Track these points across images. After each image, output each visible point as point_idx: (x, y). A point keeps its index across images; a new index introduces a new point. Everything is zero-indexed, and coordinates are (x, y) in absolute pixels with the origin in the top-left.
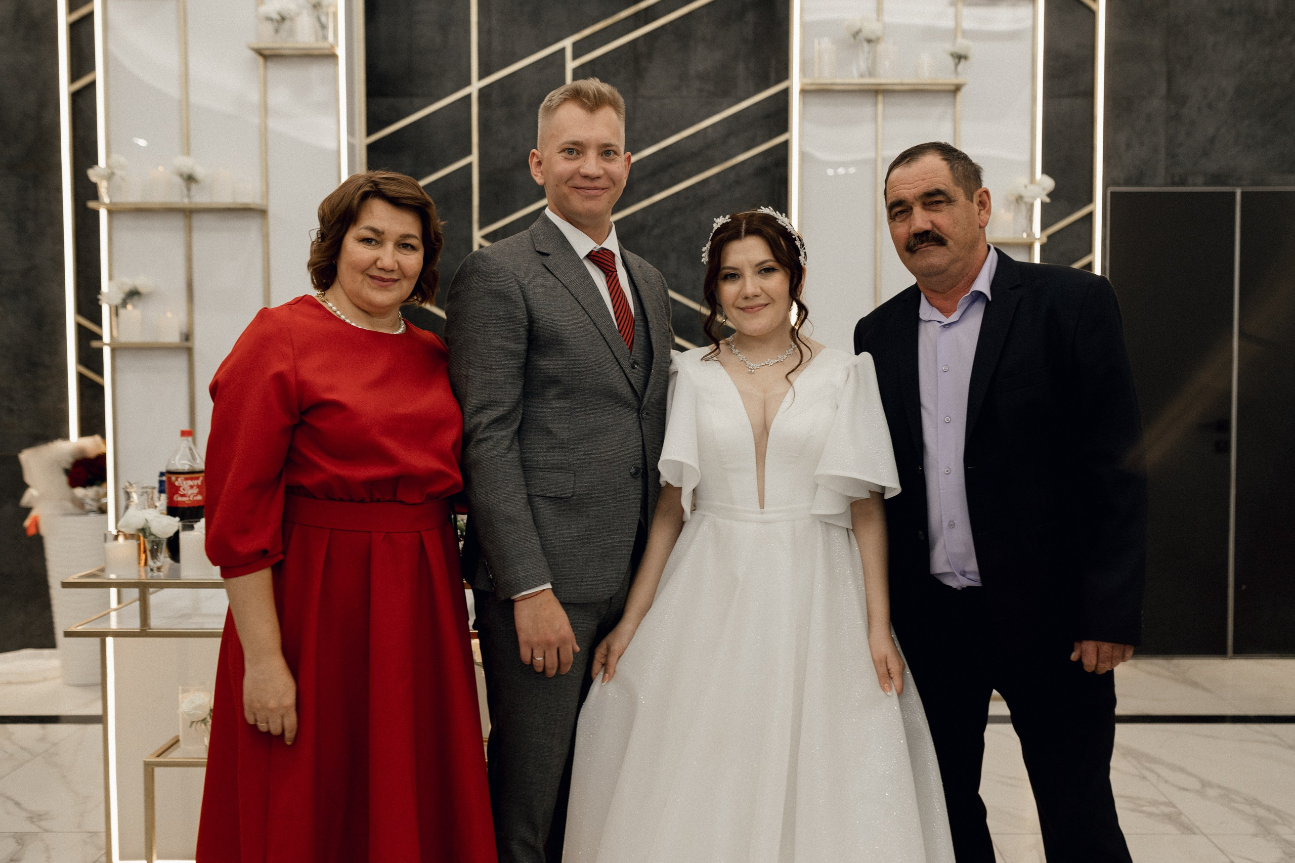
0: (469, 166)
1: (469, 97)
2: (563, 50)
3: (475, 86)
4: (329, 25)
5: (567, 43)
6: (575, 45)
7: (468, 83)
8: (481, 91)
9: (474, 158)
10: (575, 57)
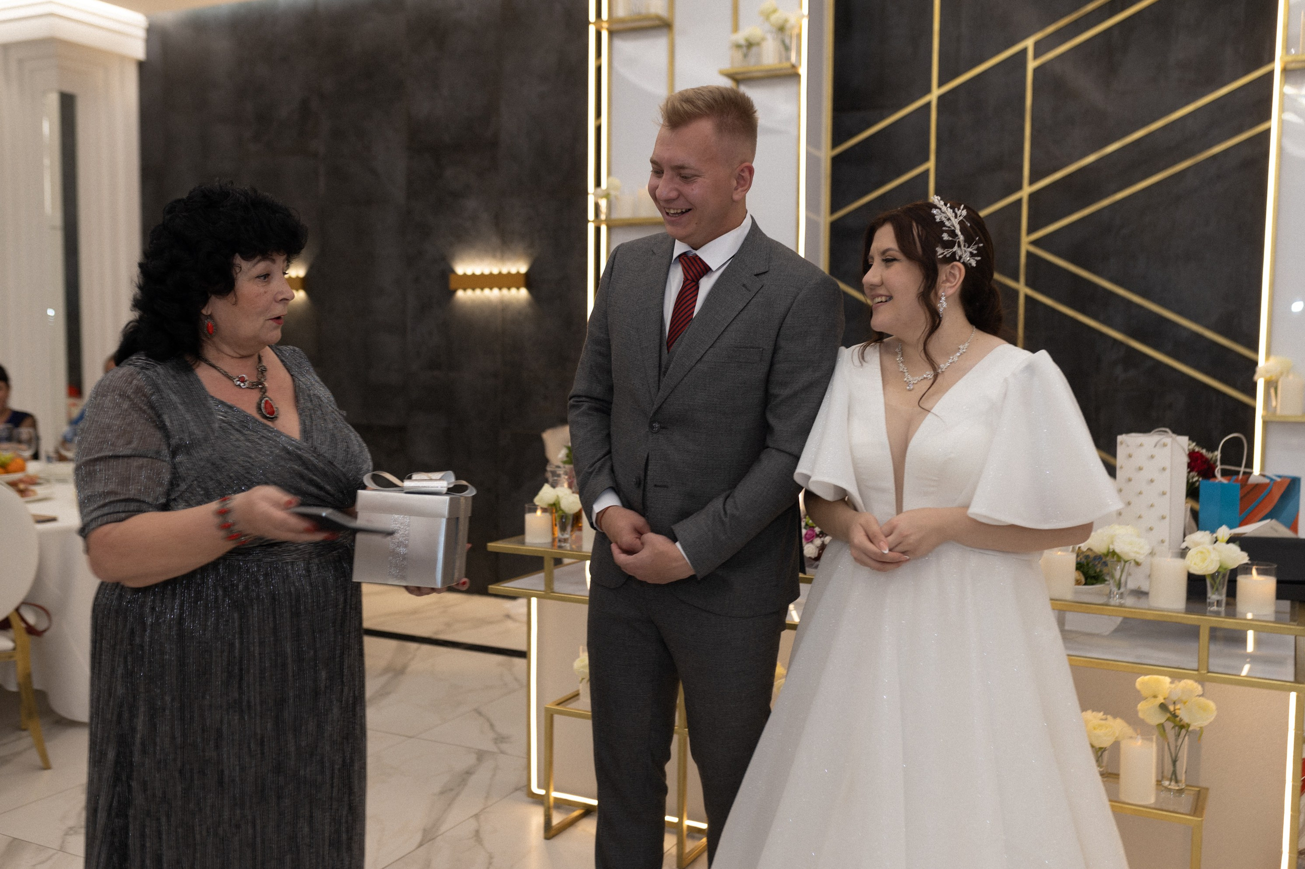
0: (927, 172)
1: (928, 105)
2: (1024, 51)
3: (936, 92)
4: (792, 47)
5: (1029, 43)
6: (1037, 44)
7: (928, 90)
8: (941, 98)
9: (931, 165)
10: (1036, 56)
